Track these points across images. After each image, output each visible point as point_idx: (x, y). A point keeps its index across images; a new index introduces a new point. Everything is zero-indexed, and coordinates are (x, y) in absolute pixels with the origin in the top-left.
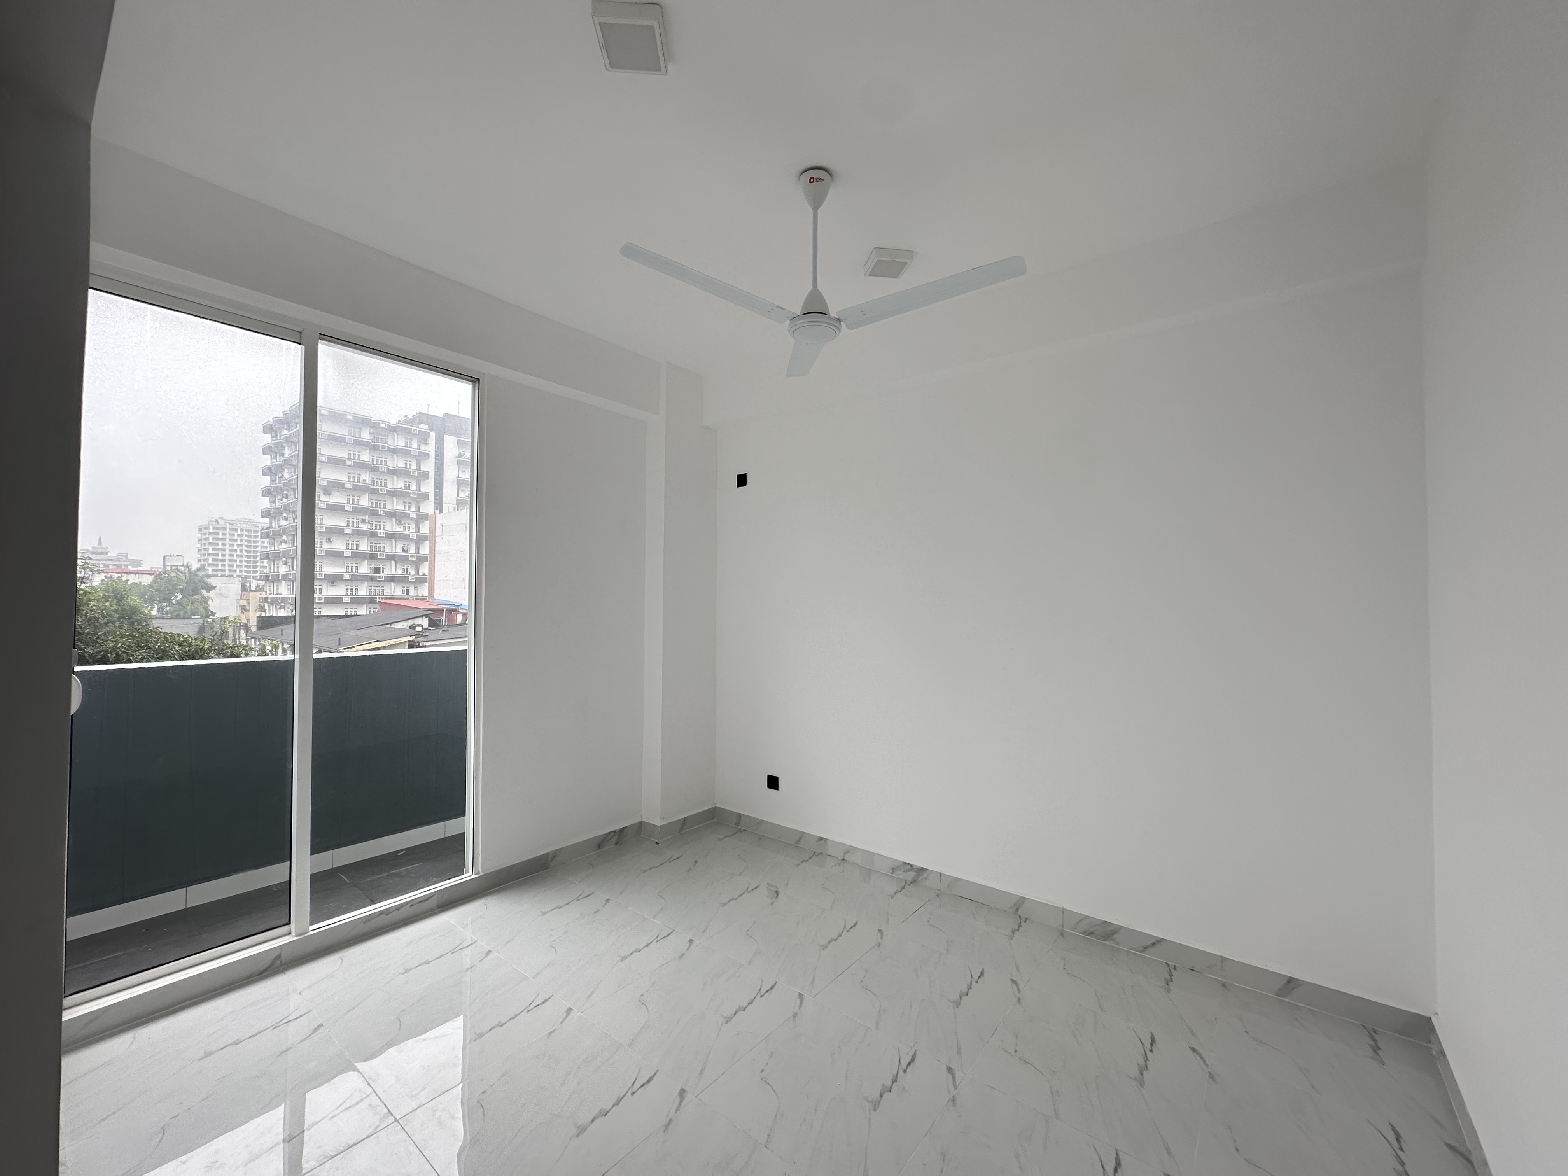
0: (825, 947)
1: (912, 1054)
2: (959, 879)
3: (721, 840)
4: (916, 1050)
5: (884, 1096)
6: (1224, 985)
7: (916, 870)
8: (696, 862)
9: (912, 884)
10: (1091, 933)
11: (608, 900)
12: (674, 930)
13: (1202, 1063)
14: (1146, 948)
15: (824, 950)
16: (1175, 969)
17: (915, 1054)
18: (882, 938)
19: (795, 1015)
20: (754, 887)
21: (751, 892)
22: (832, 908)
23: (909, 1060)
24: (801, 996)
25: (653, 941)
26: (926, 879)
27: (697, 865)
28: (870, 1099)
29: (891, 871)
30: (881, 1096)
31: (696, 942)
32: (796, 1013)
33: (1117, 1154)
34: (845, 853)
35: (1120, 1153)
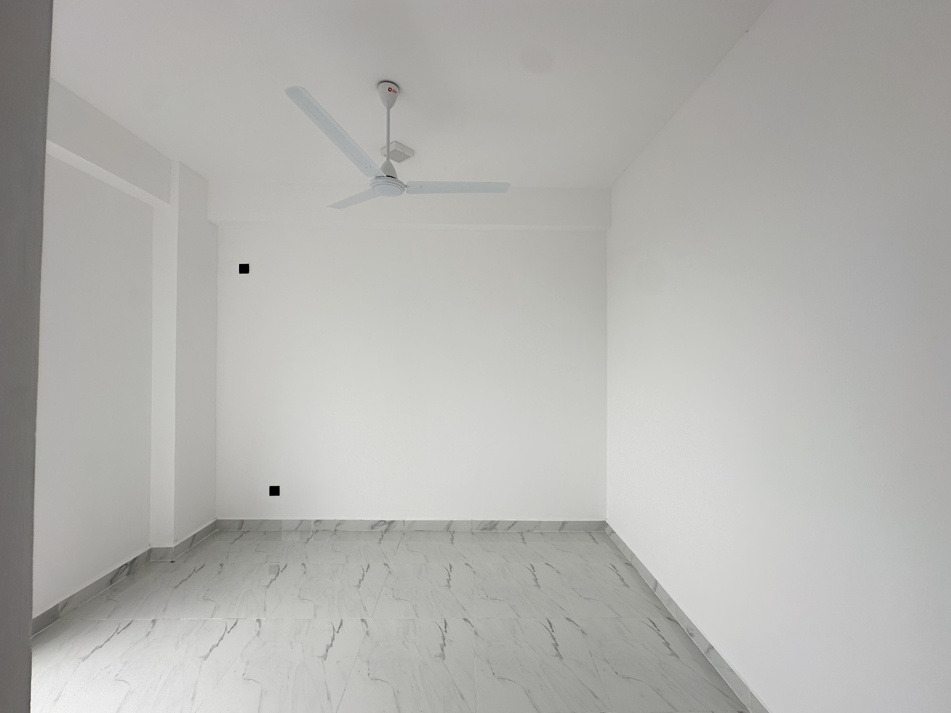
0: (359, 587)
1: (443, 621)
2: (414, 521)
3: (232, 543)
4: (444, 619)
5: (444, 649)
6: (541, 533)
7: (388, 523)
8: (221, 565)
9: (386, 532)
10: (485, 529)
11: (154, 621)
12: (238, 619)
13: (552, 568)
14: (510, 528)
15: (359, 588)
16: (522, 533)
17: (445, 621)
18: (389, 568)
19: (367, 633)
20: (284, 567)
21: (283, 571)
22: (347, 562)
23: (444, 625)
24: (363, 620)
25: (224, 633)
26: (394, 527)
27: (224, 567)
28: (438, 655)
29: (371, 528)
30: (443, 650)
31: (263, 619)
32: (367, 632)
33: (548, 620)
34: (337, 526)
35: (548, 619)
